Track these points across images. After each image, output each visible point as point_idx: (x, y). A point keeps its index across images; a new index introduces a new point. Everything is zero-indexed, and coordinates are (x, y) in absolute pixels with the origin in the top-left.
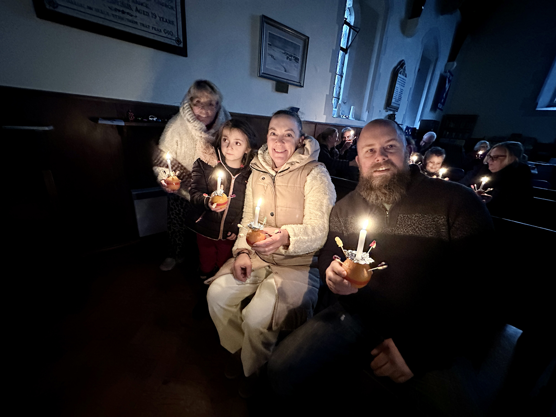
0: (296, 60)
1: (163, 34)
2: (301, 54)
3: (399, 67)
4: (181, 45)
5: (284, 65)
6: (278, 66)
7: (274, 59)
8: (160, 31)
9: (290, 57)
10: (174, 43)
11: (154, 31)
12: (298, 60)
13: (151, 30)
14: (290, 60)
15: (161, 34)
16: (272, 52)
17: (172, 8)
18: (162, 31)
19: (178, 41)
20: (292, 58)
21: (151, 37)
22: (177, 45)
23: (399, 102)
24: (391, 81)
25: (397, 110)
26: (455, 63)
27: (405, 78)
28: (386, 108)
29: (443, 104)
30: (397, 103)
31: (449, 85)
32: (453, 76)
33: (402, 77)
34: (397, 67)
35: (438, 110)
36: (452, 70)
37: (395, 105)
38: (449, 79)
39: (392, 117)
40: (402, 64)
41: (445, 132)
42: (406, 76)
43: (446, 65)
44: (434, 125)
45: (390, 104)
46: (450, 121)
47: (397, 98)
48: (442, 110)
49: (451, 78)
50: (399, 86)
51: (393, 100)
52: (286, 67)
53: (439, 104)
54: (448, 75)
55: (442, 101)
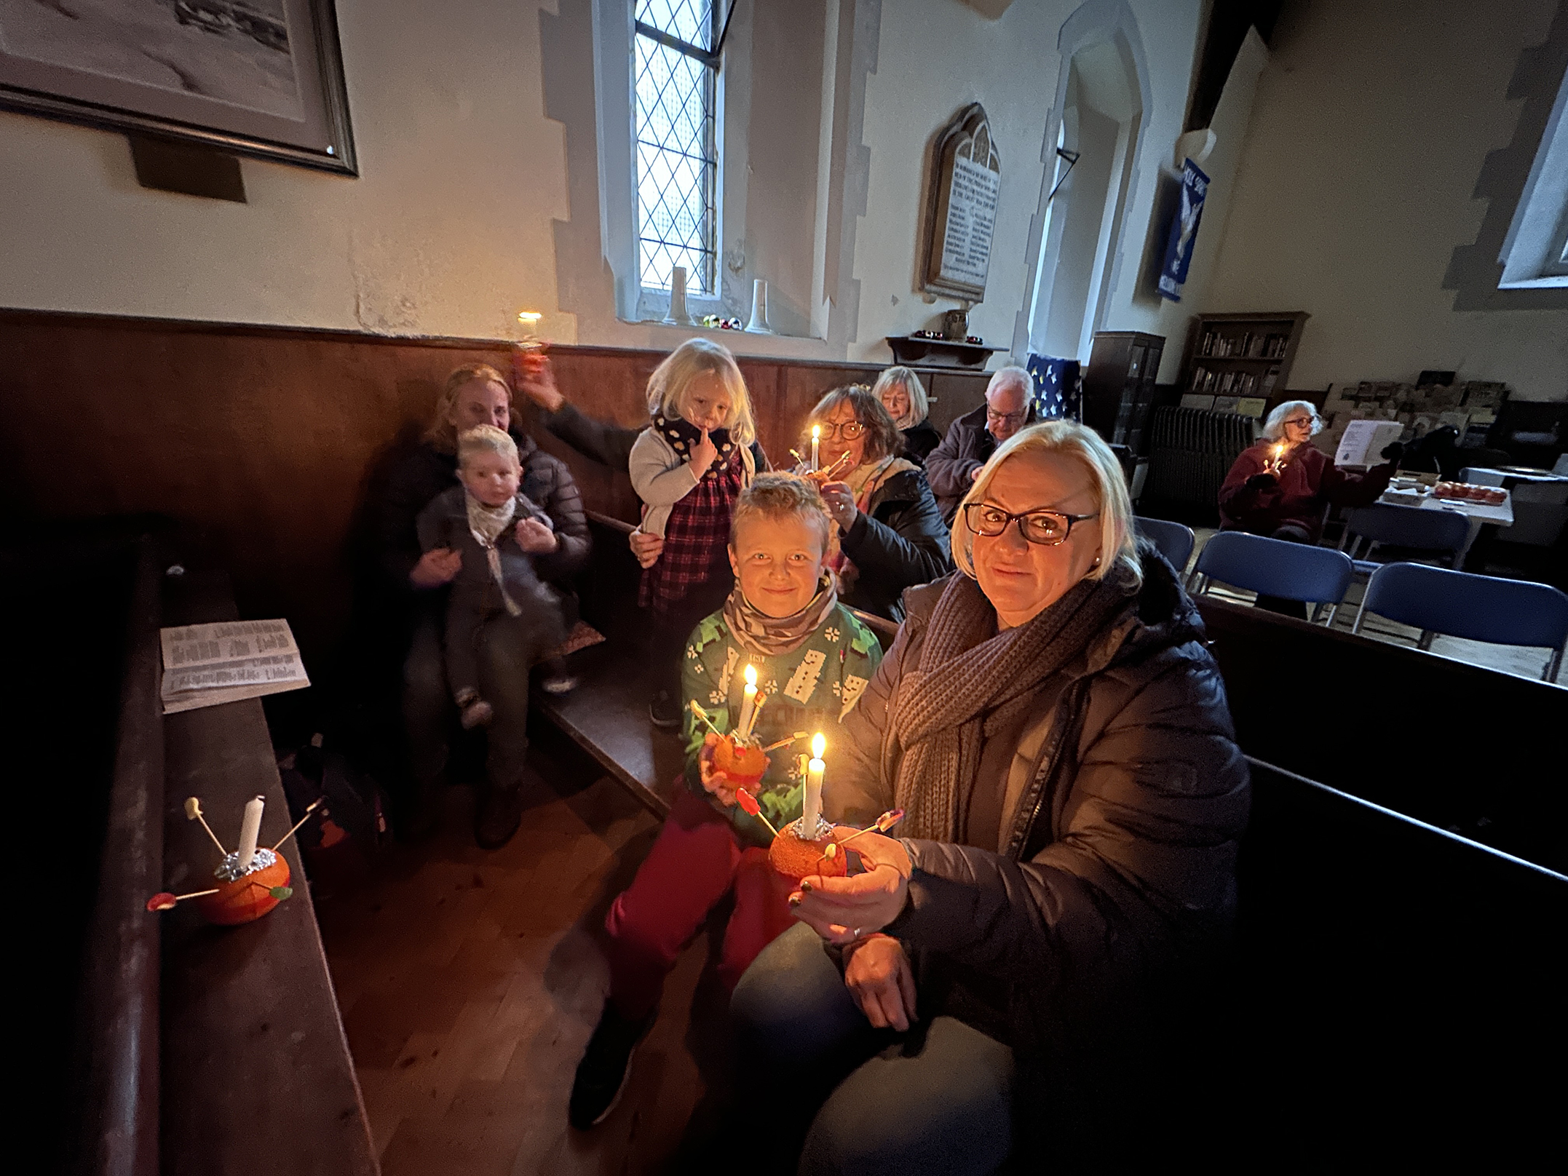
0: (265, 34)
3: (956, 129)
5: (170, 51)
9: (204, 13)
12: (279, 34)
14: (207, 27)
20: (227, 21)
23: (980, 268)
24: (928, 182)
25: (975, 294)
26: (1211, 136)
27: (992, 174)
28: (922, 289)
29: (1180, 278)
30: (971, 268)
31: (1196, 211)
32: (1207, 180)
33: (978, 167)
34: (948, 129)
35: (1165, 300)
36: (1201, 159)
37: (960, 277)
38: (1191, 189)
39: (954, 321)
40: (969, 119)
41: (1199, 373)
42: (995, 167)
43: (1179, 146)
44: (1140, 350)
45: (937, 274)
46: (1215, 337)
47: (966, 251)
48: (1175, 298)
49: (1199, 188)
50: (966, 204)
51: (948, 259)
52: (190, 69)
53: (1163, 278)
54: (1188, 175)
55: (1175, 266)
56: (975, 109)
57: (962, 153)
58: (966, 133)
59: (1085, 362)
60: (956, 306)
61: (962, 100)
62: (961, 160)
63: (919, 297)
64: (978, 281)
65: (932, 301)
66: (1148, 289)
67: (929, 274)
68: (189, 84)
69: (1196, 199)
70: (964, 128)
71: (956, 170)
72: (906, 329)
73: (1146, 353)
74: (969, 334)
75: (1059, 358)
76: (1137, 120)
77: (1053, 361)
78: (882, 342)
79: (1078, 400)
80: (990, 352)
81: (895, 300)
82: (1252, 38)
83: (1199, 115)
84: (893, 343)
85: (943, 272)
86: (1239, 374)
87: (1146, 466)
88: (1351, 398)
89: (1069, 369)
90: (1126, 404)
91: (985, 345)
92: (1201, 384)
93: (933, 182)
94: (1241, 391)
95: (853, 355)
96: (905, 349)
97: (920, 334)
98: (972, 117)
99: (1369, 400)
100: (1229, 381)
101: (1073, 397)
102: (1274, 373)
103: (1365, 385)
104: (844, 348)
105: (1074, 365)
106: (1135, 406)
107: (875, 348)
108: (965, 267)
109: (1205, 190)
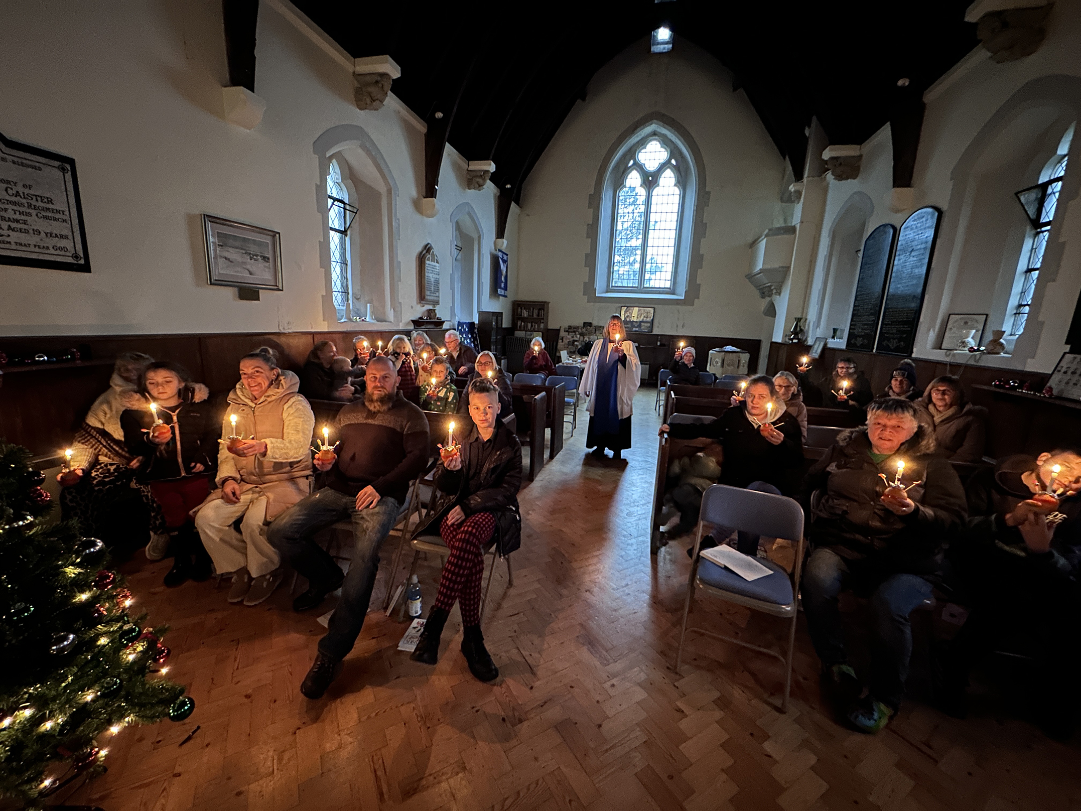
0: (266, 259)
1: (52, 251)
2: (271, 252)
3: (424, 252)
4: (82, 262)
5: (248, 267)
6: (239, 269)
7: (231, 262)
8: (48, 248)
9: (255, 257)
10: (70, 260)
11: (37, 250)
12: (268, 259)
13: (32, 249)
14: (255, 260)
15: (48, 252)
16: (226, 254)
17: (64, 221)
18: (51, 248)
19: (76, 256)
20: (259, 257)
21: (34, 256)
22: (76, 262)
23: (437, 294)
24: (418, 269)
25: (437, 303)
26: (505, 241)
27: (437, 264)
28: (420, 303)
29: (505, 289)
30: (434, 295)
31: (505, 266)
32: (507, 255)
33: (433, 263)
34: (421, 253)
35: (501, 297)
36: (504, 248)
37: (432, 298)
38: (502, 259)
39: (431, 312)
40: (428, 249)
41: (519, 323)
42: (437, 262)
43: (495, 243)
44: (494, 318)
45: (424, 298)
46: (521, 309)
47: (432, 289)
48: (506, 296)
49: (505, 257)
50: (431, 275)
51: (428, 293)
52: (251, 270)
53: (499, 290)
54: (500, 254)
55: (503, 285)
56: (429, 246)
57: (428, 260)
58: (428, 254)
59: (477, 322)
60: (431, 307)
61: (425, 243)
62: (427, 262)
63: (419, 305)
64: (437, 299)
65: (423, 306)
66: (494, 293)
67: (422, 298)
68: (251, 274)
69: (505, 262)
70: (427, 252)
71: (426, 265)
72: (415, 317)
73: (497, 318)
74: (437, 316)
75: (467, 321)
76: (479, 237)
77: (465, 323)
78: (409, 322)
79: (476, 336)
80: (444, 322)
81: (412, 307)
82: (513, 205)
83: (500, 234)
84: (413, 321)
85: (426, 297)
86: (532, 323)
87: (506, 360)
88: (567, 331)
89: (471, 325)
90: (493, 338)
91: (442, 320)
92: (520, 327)
93: (419, 268)
94: (534, 329)
95: (401, 327)
96: (417, 323)
97: (421, 318)
98: (429, 248)
99: (572, 332)
100: (529, 325)
101: (475, 335)
102: (543, 323)
103: (570, 327)
104: (399, 325)
105: (473, 324)
106: (496, 338)
107: (408, 324)
108: (432, 294)
109: (507, 258)
